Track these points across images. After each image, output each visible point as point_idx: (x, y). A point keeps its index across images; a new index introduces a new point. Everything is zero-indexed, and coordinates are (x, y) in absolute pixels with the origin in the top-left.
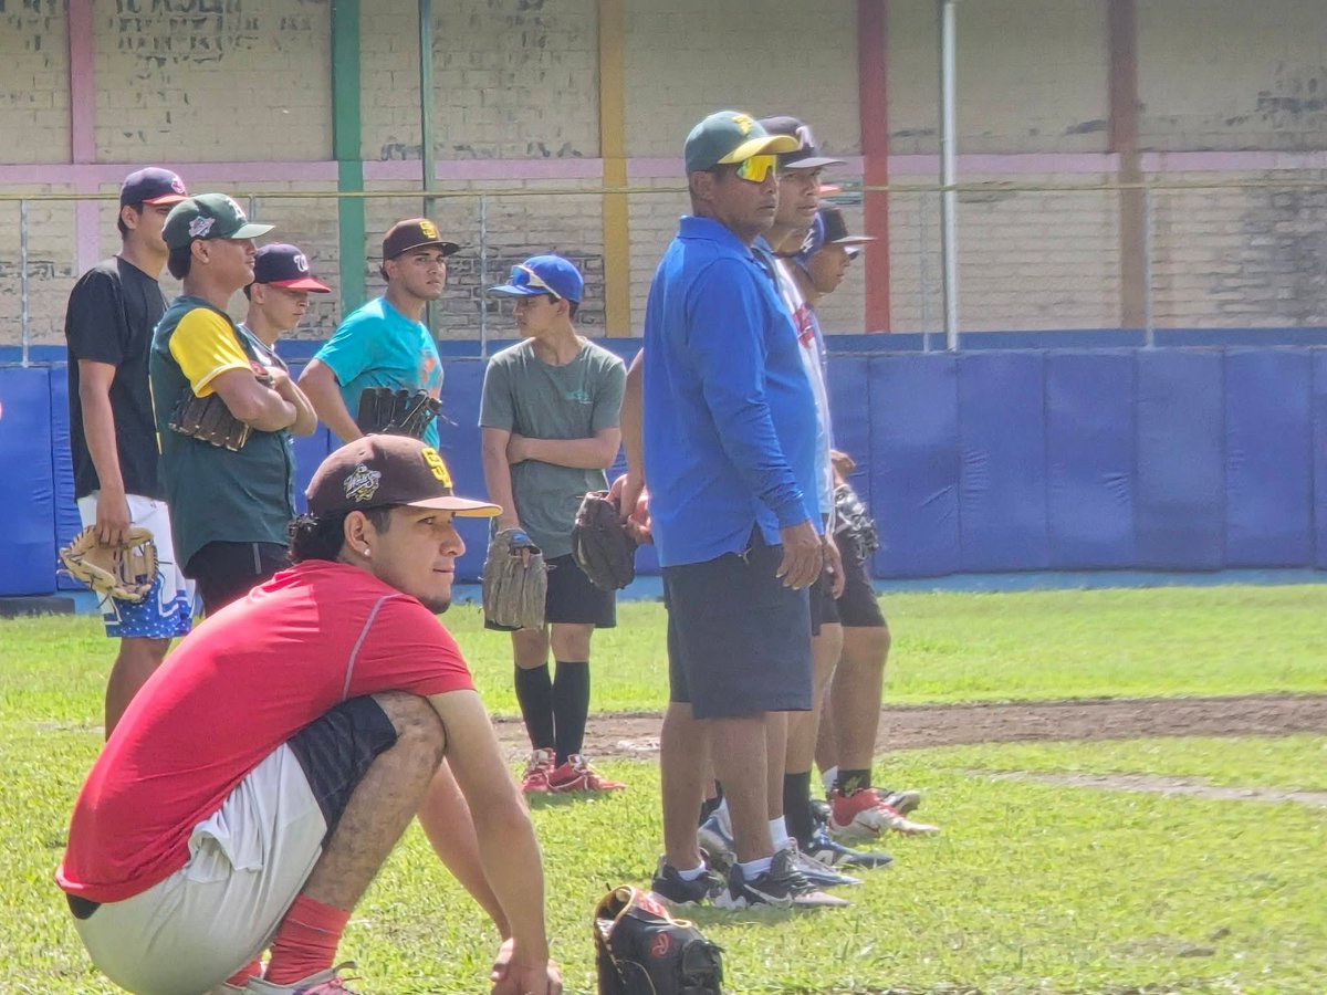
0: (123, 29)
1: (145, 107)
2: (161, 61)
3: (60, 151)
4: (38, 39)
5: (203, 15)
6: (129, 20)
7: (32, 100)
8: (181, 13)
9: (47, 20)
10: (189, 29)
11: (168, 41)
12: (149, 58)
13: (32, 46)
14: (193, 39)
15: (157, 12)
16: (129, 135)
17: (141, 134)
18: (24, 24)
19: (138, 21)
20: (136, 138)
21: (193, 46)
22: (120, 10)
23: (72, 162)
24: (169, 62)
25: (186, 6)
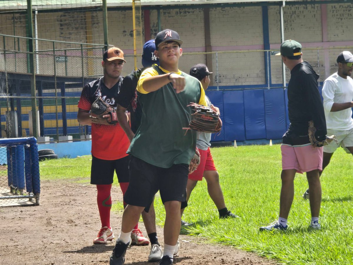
0: (333, 12)
1: (338, 29)
2: (341, 19)
3: (320, 39)
4: (315, 15)
5: (351, 9)
6: (334, 10)
7: (314, 29)
8: (345, 8)
9: (317, 11)
10: (347, 12)
11: (343, 15)
12: (339, 19)
13: (314, 17)
14: (348, 14)
15: (341, 8)
16: (335, 35)
17: (337, 35)
18: (312, 12)
19: (336, 10)
20: (336, 36)
21: (348, 16)
22: (332, 8)
23: (323, 42)
24: (343, 19)
25: (347, 7)
